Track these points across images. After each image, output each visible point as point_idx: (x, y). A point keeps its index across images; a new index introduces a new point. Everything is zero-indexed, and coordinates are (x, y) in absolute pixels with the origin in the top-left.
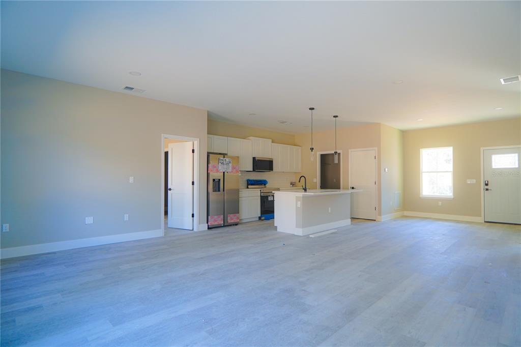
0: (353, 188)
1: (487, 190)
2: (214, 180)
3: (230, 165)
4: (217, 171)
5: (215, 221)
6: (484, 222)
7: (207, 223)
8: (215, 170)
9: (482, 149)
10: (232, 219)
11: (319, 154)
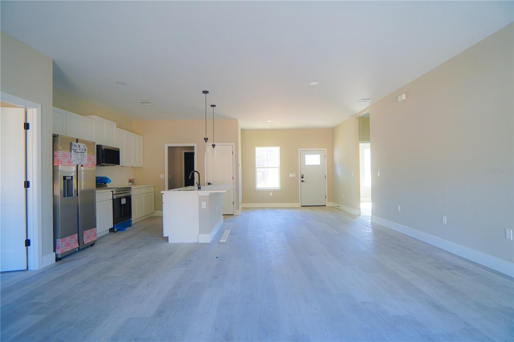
0: (209, 184)
1: (303, 181)
2: (64, 178)
3: (86, 154)
4: (70, 163)
5: (68, 245)
6: (300, 206)
7: (54, 251)
8: (66, 160)
9: (299, 150)
10: (88, 237)
11: (166, 146)
